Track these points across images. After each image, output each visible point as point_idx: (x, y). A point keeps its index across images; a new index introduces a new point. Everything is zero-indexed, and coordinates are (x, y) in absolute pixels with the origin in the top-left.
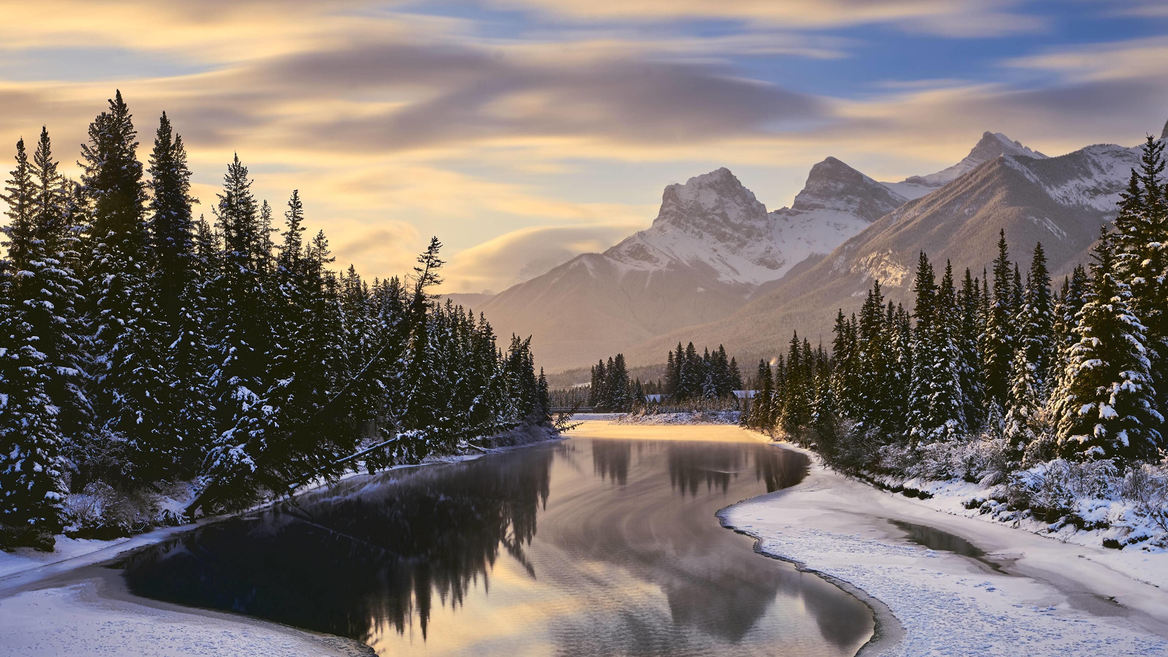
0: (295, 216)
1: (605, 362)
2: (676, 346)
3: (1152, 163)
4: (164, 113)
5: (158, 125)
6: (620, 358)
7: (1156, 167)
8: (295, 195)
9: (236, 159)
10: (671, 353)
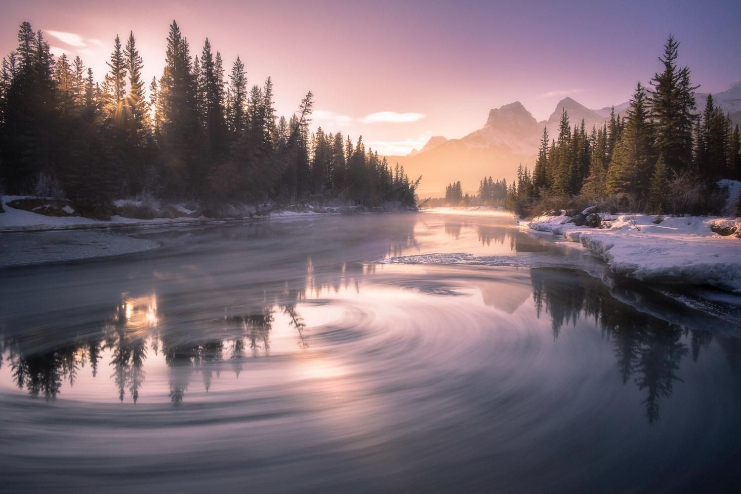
0: (268, 89)
1: (452, 185)
2: (484, 178)
3: (670, 54)
4: (207, 39)
5: (204, 45)
6: (459, 183)
7: (672, 56)
8: (269, 79)
9: (238, 59)
10: (481, 181)
